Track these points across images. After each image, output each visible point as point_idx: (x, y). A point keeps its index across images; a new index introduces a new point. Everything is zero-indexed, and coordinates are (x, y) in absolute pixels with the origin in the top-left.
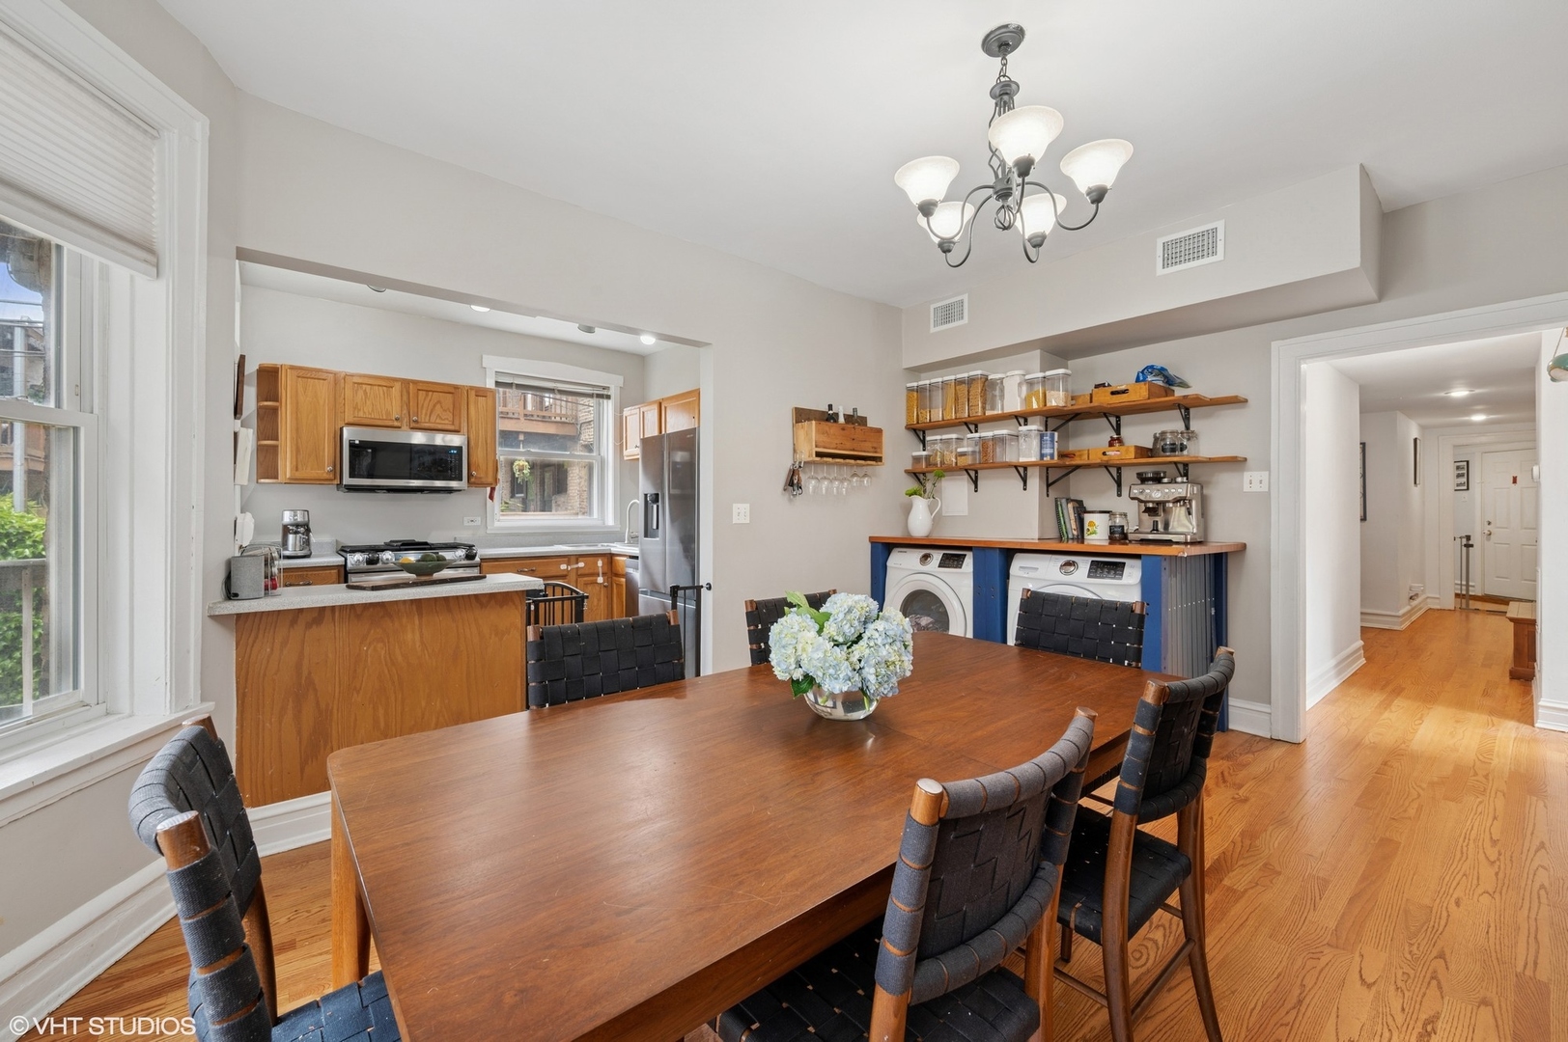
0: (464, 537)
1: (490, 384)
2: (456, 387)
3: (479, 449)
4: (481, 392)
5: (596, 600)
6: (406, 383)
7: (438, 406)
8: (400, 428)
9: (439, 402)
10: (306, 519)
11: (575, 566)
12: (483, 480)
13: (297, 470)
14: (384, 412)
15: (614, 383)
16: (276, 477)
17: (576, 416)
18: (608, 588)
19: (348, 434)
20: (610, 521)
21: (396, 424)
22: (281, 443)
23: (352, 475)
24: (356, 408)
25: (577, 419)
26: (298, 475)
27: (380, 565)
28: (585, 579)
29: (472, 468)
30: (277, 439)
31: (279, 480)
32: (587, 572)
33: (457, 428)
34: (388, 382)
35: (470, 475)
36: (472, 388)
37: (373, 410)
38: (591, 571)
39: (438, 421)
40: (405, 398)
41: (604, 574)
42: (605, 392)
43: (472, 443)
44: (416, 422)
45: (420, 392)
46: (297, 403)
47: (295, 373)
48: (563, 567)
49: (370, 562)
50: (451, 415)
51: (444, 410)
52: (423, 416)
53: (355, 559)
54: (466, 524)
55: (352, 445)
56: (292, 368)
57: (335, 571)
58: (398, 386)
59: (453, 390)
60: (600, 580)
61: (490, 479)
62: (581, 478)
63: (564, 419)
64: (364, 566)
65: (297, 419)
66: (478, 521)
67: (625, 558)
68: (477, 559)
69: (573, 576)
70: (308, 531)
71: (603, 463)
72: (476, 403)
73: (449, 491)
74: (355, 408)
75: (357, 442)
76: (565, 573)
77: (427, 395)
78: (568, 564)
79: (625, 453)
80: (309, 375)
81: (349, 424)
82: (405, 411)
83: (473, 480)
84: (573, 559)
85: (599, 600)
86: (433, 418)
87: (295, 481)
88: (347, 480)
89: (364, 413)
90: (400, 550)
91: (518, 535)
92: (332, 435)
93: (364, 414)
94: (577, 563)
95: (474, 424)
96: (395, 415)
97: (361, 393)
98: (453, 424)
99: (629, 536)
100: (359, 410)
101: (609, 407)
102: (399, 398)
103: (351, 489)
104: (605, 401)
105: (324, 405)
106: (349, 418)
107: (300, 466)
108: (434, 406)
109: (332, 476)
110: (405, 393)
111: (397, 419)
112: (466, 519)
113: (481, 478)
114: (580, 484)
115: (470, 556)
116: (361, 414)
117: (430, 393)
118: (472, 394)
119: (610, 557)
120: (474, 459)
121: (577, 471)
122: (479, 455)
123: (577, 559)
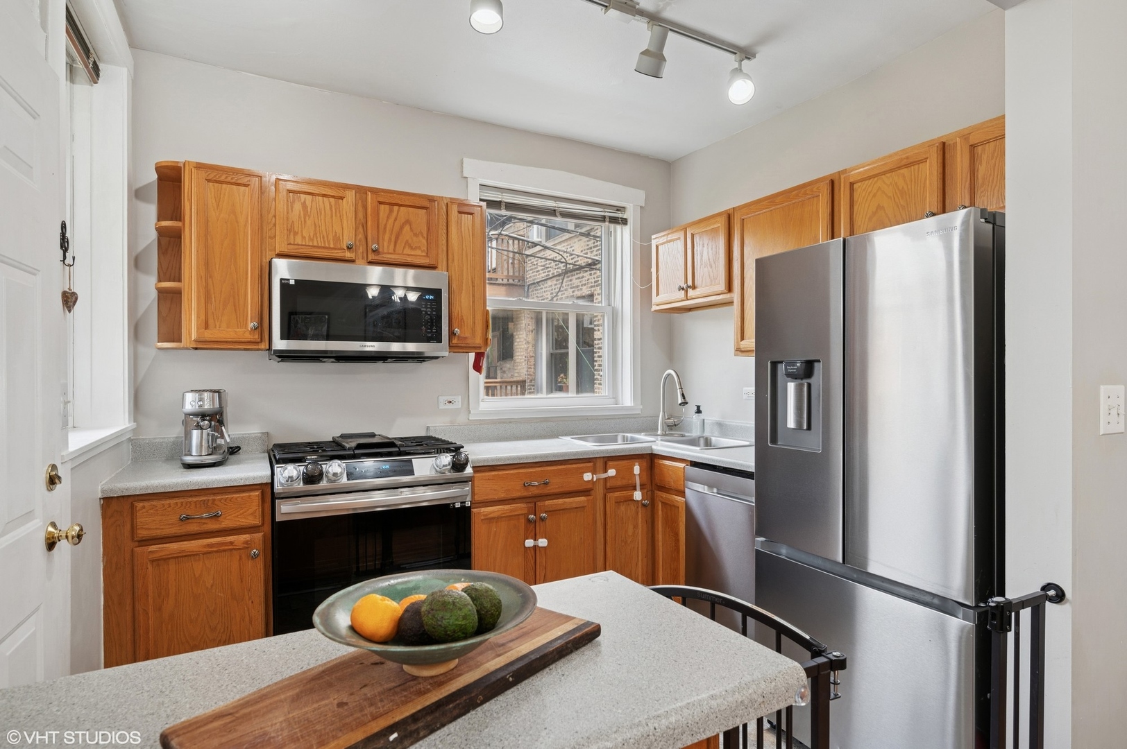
0: (439, 427)
1: (473, 196)
2: (431, 199)
3: (463, 295)
4: (464, 209)
5: (631, 527)
6: (362, 191)
7: (407, 228)
8: (352, 261)
9: (408, 222)
10: (217, 405)
11: (604, 476)
12: (469, 342)
13: (207, 327)
14: (331, 237)
15: (631, 199)
16: (180, 341)
17: (523, 278)
18: (650, 506)
19: (283, 270)
20: (627, 399)
21: (348, 255)
22: (183, 285)
23: (284, 336)
24: (291, 230)
25: (524, 280)
26: (208, 335)
27: (324, 484)
28: (617, 494)
29: (455, 323)
30: (179, 280)
31: (181, 345)
32: (619, 483)
33: (432, 262)
34: (336, 191)
35: (452, 334)
36: (453, 201)
37: (315, 234)
38: (624, 482)
39: (407, 251)
40: (361, 215)
41: (642, 487)
42: (619, 215)
43: (454, 286)
44: (375, 251)
45: (382, 207)
46: (207, 222)
47: (203, 174)
48: (587, 476)
49: (310, 479)
50: (424, 242)
51: (416, 235)
52: (386, 244)
53: (286, 474)
54: (442, 406)
55: (284, 285)
56: (200, 166)
57: (257, 493)
58: (350, 196)
59: (425, 203)
60: (638, 495)
61: (478, 341)
62: (528, 343)
63: (511, 281)
64: (300, 486)
65: (206, 247)
66: (458, 403)
67: (682, 465)
68: (469, 470)
69: (599, 491)
70: (221, 423)
71: (615, 317)
72: (459, 223)
73: (419, 358)
74: (289, 231)
75: (292, 282)
76: (589, 486)
77: (391, 211)
78: (594, 473)
79: (655, 299)
80: (223, 178)
81: (280, 256)
82: (361, 236)
83: (455, 341)
84: (600, 464)
85: (635, 527)
86: (399, 249)
87: (202, 345)
88: (280, 344)
89: (303, 238)
90: (354, 457)
91: (510, 421)
92: (257, 272)
93: (302, 240)
94: (606, 471)
95: (456, 258)
96: (346, 241)
97: (298, 207)
98: (427, 256)
99: (664, 423)
100: (296, 234)
101: (624, 237)
102: (351, 215)
103: (285, 356)
104: (619, 227)
105: (246, 225)
106: (281, 247)
107: (211, 322)
108: (402, 227)
109: (256, 337)
110: (360, 208)
111: (349, 248)
112: (442, 399)
113: (465, 338)
114: (527, 350)
115: (458, 466)
116: (299, 240)
117: (396, 208)
118: (454, 209)
119: (651, 460)
120: (455, 310)
121: (524, 336)
122: (463, 304)
123: (606, 464)
